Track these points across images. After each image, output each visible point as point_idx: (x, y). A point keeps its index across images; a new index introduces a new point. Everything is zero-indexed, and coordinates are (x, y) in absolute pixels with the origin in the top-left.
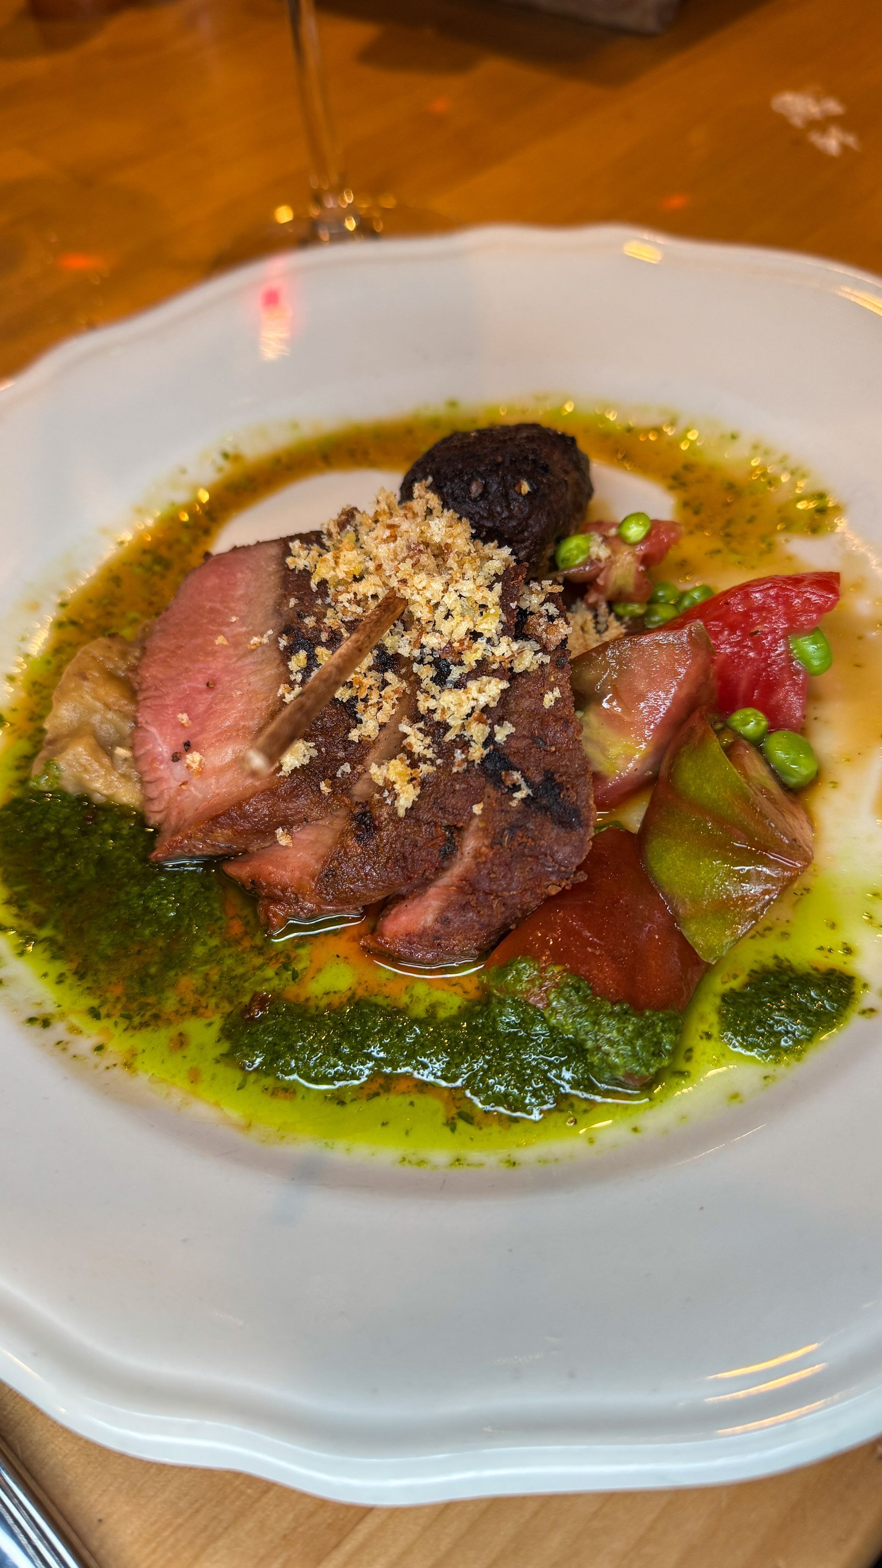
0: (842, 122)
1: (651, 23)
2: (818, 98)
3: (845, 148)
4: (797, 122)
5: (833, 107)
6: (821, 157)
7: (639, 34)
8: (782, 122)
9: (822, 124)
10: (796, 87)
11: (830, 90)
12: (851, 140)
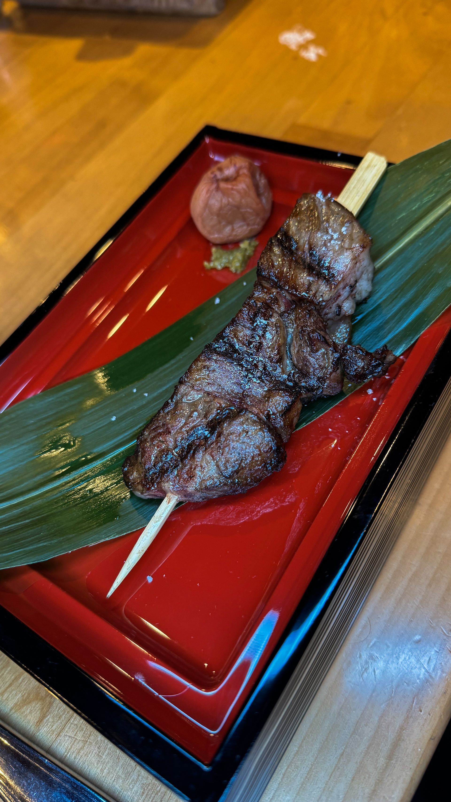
0: (315, 42)
1: (213, 10)
2: (301, 32)
3: (319, 56)
4: (293, 47)
5: (309, 35)
6: (308, 63)
7: (207, 16)
8: (286, 49)
9: (304, 46)
10: (289, 28)
11: (306, 26)
12: (321, 51)
